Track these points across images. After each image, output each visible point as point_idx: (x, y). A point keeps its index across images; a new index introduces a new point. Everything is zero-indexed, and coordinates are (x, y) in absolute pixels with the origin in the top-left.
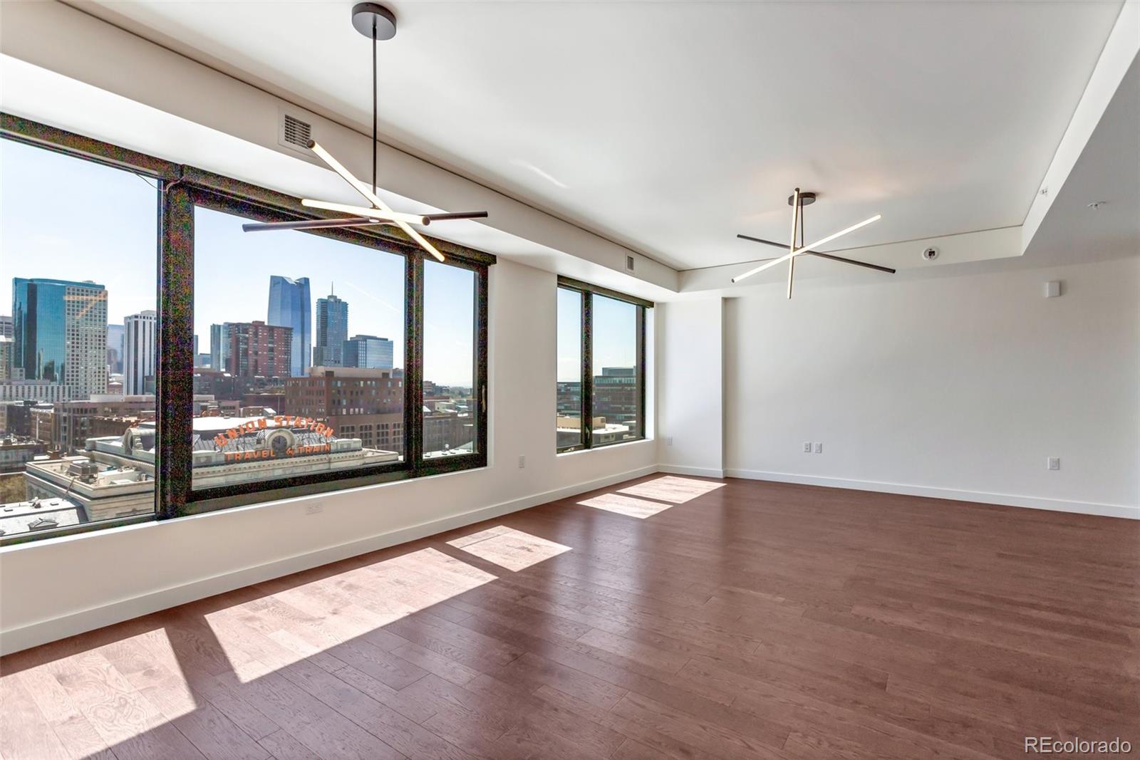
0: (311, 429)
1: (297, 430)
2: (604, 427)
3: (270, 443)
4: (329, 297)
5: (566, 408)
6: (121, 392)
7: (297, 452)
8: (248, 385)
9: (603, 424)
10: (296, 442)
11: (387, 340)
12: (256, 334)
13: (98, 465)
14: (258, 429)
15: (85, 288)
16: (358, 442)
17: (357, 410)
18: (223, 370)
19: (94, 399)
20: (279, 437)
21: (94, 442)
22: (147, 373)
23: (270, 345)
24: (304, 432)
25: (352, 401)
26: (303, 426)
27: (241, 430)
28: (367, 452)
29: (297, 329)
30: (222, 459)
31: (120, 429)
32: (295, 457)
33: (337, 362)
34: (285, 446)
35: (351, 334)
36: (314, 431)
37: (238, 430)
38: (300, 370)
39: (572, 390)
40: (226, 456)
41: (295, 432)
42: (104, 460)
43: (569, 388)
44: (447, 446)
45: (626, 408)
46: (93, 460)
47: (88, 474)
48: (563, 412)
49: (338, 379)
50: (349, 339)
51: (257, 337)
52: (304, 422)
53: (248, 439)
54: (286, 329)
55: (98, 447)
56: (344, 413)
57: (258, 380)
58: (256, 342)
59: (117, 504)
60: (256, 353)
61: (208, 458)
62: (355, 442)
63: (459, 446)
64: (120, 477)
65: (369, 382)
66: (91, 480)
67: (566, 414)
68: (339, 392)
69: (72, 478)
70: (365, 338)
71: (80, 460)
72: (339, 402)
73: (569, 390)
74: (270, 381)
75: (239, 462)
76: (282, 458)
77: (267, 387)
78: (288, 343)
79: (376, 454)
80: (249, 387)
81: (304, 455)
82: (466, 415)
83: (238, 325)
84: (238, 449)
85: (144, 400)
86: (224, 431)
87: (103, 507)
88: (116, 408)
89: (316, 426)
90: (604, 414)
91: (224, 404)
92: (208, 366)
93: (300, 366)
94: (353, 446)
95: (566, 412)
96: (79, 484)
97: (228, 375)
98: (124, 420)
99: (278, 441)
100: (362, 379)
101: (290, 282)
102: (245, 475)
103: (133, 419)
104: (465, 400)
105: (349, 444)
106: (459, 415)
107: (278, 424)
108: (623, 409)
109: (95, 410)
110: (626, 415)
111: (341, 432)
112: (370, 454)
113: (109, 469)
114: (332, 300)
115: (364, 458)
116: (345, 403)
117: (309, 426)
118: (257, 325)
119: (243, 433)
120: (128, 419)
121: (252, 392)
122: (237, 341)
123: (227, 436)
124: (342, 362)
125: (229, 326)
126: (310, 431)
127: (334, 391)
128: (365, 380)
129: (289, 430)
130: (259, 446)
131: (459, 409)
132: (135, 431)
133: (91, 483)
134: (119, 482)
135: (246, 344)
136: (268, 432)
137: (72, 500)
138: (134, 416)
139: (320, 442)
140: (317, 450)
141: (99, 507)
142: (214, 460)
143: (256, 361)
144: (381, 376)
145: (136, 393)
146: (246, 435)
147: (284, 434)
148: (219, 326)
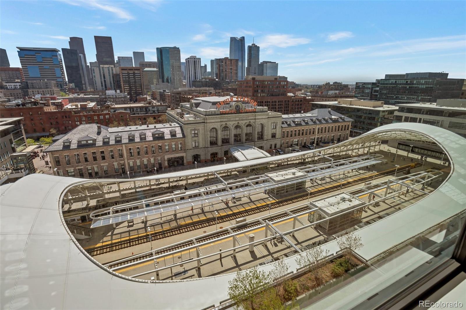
0: (249, 102)
1: (244, 102)
2: (382, 107)
3: (234, 107)
4: (252, 44)
5: (363, 96)
6: (186, 87)
7: (244, 111)
8: (224, 84)
9: (382, 105)
10: (244, 107)
11: (275, 63)
12: (226, 63)
13: (183, 112)
14: (230, 102)
15: (174, 49)
16: (266, 108)
17: (264, 94)
18: (215, 78)
19: (180, 89)
20: (238, 105)
21: (182, 104)
22: (193, 80)
23: (231, 67)
24: (246, 103)
25: (262, 90)
26: (246, 101)
27: (225, 102)
28: (270, 113)
29: (240, 60)
30: (219, 112)
31: (188, 100)
32: (243, 113)
33: (255, 73)
34: (240, 109)
35: (261, 61)
36: (250, 103)
37: (224, 102)
38: (241, 77)
39: (366, 86)
40: (220, 112)
41: (243, 103)
42: (185, 111)
43: (364, 85)
44: (302, 112)
45: (396, 97)
46: (182, 111)
47: (182, 115)
48: (359, 98)
49: (257, 81)
50: (260, 63)
51: (226, 64)
52: (246, 99)
53: (227, 105)
54: (236, 60)
55: (183, 106)
56: (259, 95)
57: (227, 81)
58: (226, 66)
59: (190, 126)
60: (226, 71)
61: (215, 112)
62: (265, 108)
63: (308, 112)
64: (190, 117)
65: (269, 82)
66: (182, 118)
67: (361, 99)
68: (257, 86)
69: (178, 116)
70: (266, 62)
71: (179, 111)
72: (257, 91)
73: (364, 86)
74: (231, 82)
75: (224, 114)
76: (238, 113)
77: (230, 85)
78: (237, 66)
79: (273, 114)
80: (224, 85)
81: (246, 113)
82: (310, 98)
83: (220, 59)
84: (224, 109)
85: (193, 90)
86: (219, 102)
87: (187, 127)
88: (186, 93)
89: (250, 101)
90: (384, 100)
91: (217, 91)
92: (210, 76)
93: (241, 76)
94: (264, 110)
95: (361, 98)
96: (180, 119)
97: (217, 80)
98: (188, 97)
99: (237, 106)
100: (266, 81)
101: (237, 39)
102: (226, 119)
103: (191, 97)
104: (309, 90)
105: (263, 109)
106: (307, 98)
107: (237, 100)
108: (395, 97)
109: (180, 94)
110: (396, 100)
111: (260, 104)
112: (270, 114)
113: (187, 114)
114: (253, 46)
115: (268, 115)
116: (259, 92)
117: (248, 101)
118: (226, 59)
119: (225, 103)
120: (189, 96)
121: (225, 87)
122: (220, 66)
123: (220, 104)
124: (257, 73)
125: (217, 60)
126: (248, 103)
127: (255, 86)
128: (268, 81)
129: (241, 102)
130: (231, 108)
131: (306, 95)
132: (193, 101)
133: (182, 119)
134: (190, 119)
135: (223, 67)
136: (234, 103)
137: (179, 124)
138: (190, 95)
139: (252, 108)
140: (251, 111)
141: (186, 127)
142: (216, 113)
143: (226, 74)
144: (274, 79)
145: (190, 87)
146: (227, 104)
147: (239, 104)
148: (213, 60)
